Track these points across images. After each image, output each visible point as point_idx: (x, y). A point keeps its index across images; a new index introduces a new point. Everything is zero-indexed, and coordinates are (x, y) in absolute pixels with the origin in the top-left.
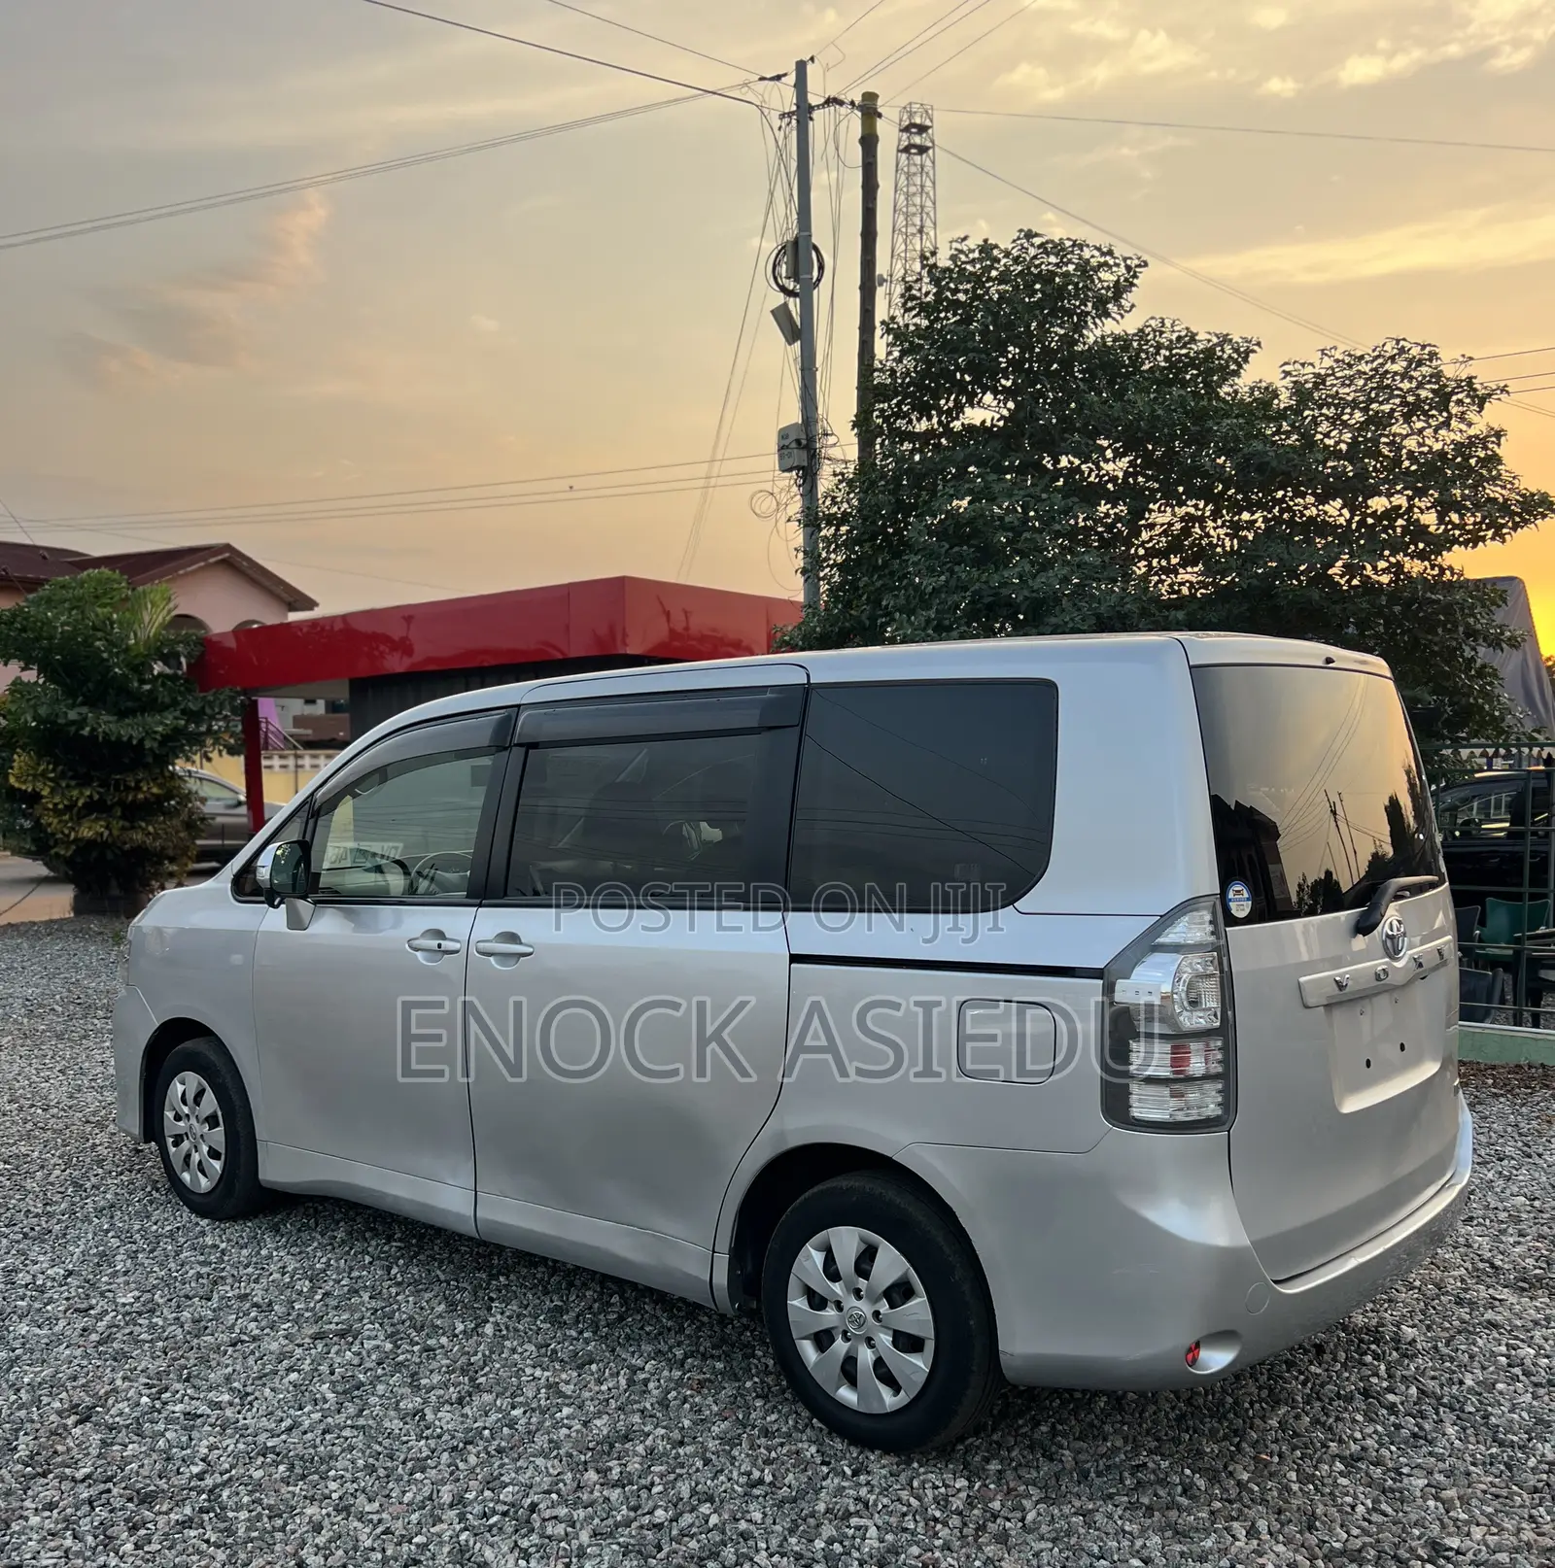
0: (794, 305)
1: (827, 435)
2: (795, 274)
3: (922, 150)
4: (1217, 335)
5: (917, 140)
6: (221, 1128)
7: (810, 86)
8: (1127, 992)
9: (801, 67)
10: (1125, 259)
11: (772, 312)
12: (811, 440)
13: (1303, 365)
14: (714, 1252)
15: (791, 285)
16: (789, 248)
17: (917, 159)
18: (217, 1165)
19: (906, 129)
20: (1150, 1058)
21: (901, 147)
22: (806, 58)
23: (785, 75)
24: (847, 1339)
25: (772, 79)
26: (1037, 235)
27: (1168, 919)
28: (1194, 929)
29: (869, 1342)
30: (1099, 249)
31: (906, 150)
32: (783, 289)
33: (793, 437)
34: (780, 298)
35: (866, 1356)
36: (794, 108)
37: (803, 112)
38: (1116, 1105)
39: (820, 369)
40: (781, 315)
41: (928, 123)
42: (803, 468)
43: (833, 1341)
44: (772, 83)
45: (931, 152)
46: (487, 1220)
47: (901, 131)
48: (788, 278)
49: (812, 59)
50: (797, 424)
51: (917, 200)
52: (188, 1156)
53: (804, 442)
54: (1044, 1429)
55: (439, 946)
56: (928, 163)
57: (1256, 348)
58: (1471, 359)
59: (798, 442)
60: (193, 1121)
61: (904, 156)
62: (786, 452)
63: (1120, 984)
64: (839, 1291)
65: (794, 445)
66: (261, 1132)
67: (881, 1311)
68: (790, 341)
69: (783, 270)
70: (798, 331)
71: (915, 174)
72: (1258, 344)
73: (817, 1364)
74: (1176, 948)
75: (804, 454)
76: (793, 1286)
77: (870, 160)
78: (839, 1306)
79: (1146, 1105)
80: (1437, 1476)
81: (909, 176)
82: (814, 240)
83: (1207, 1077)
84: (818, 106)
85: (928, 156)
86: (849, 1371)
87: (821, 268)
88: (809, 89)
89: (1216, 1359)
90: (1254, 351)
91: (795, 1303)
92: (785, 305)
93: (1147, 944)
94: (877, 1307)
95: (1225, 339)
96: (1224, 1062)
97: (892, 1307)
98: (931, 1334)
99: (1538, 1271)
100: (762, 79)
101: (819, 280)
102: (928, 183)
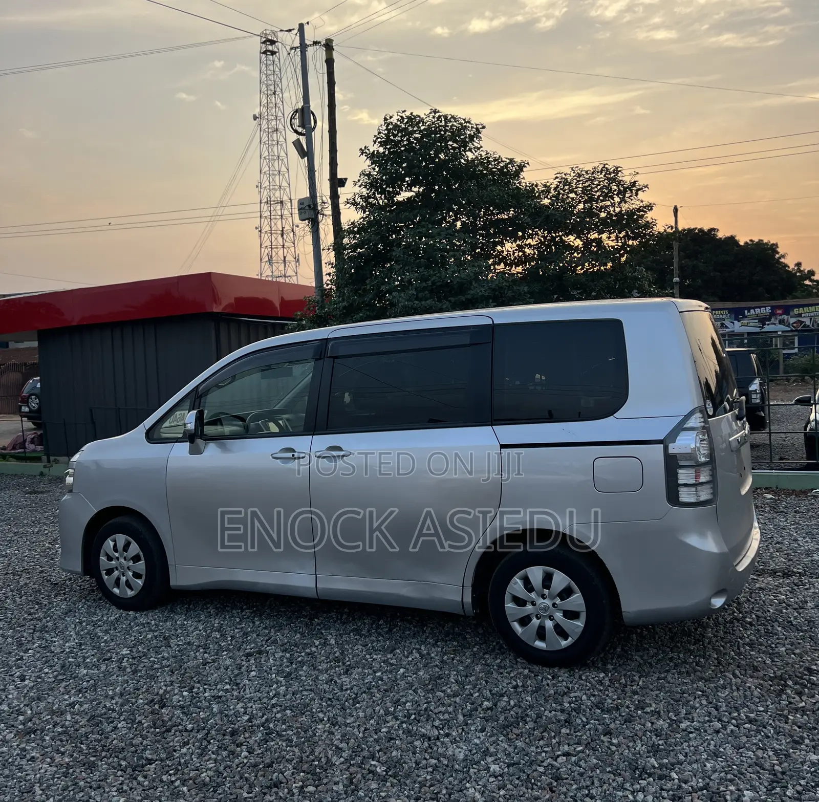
0: (303, 140)
1: (324, 203)
2: (302, 125)
3: (273, 53)
4: (508, 159)
5: (270, 48)
6: (142, 562)
7: (306, 36)
8: (673, 449)
9: (301, 26)
10: (476, 125)
11: (293, 143)
12: (315, 205)
13: (565, 175)
14: (463, 587)
15: (300, 130)
16: (299, 111)
17: (271, 57)
18: (140, 582)
19: (264, 42)
20: (685, 476)
21: (262, 51)
22: (304, 22)
23: (293, 29)
24: (538, 618)
25: (287, 31)
26: (438, 112)
27: (687, 417)
28: (696, 421)
29: (551, 618)
30: (464, 120)
31: (265, 52)
32: (296, 131)
33: (306, 204)
34: (295, 137)
35: (549, 624)
36: (299, 45)
37: (303, 47)
38: (673, 497)
39: (317, 171)
40: (297, 144)
41: (275, 39)
42: (312, 219)
43: (531, 620)
44: (287, 33)
45: (277, 54)
46: (323, 589)
47: (261, 43)
48: (299, 126)
49: (308, 23)
50: (307, 197)
51: (272, 78)
52: (118, 579)
53: (312, 206)
54: (619, 650)
55: (293, 455)
56: (276, 60)
57: (527, 165)
58: (638, 173)
59: (309, 206)
60: (122, 560)
61: (264, 56)
62: (303, 211)
63: (671, 446)
64: (534, 597)
65: (307, 208)
66: (170, 561)
67: (557, 603)
68: (302, 157)
69: (297, 122)
70: (306, 153)
71: (270, 65)
72: (528, 164)
73: (522, 633)
74: (692, 429)
75: (312, 213)
76: (507, 597)
77: (331, 70)
78: (533, 603)
79: (686, 495)
80: (787, 646)
81: (267, 65)
82: (311, 108)
83: (707, 482)
84: (311, 45)
85: (276, 56)
86: (541, 633)
87: (315, 122)
88: (306, 37)
89: (718, 602)
90: (525, 167)
91: (509, 605)
92: (298, 140)
93: (680, 428)
94: (554, 601)
95: (512, 161)
96: (712, 475)
97: (562, 600)
98: (584, 608)
99: (761, 567)
100: (281, 30)
101: (314, 128)
102: (277, 70)
